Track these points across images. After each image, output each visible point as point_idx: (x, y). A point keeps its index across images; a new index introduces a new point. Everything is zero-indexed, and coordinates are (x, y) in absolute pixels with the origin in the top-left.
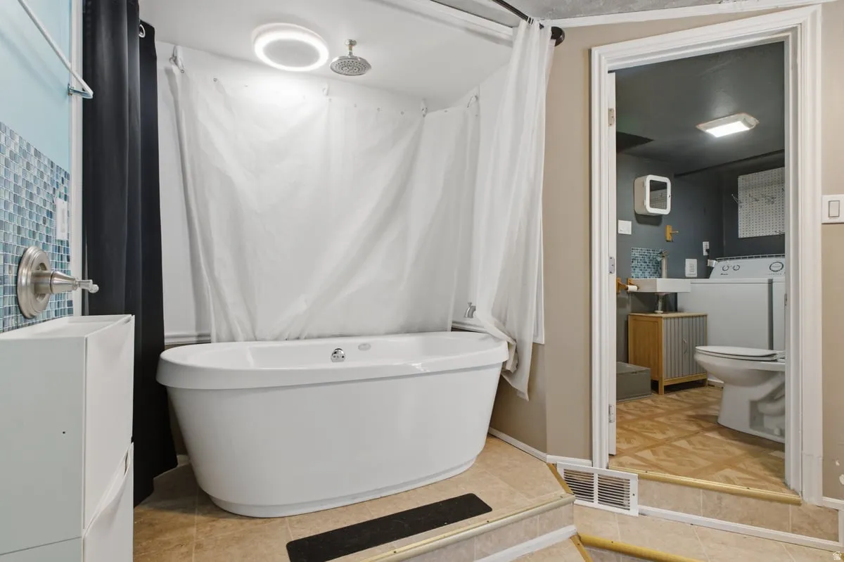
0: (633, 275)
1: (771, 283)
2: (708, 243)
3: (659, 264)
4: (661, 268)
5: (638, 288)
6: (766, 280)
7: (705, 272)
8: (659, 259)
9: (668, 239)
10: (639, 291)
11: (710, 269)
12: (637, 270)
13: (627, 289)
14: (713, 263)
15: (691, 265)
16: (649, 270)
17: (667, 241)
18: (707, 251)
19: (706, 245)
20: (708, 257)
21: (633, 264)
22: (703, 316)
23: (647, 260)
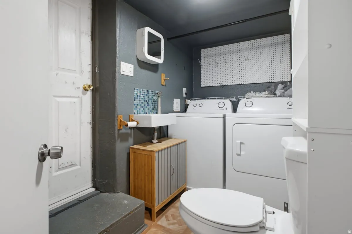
0: (135, 111)
1: (224, 117)
2: (186, 89)
3: (156, 102)
4: (157, 105)
5: (137, 124)
6: (221, 115)
7: (184, 108)
8: (155, 98)
9: (163, 84)
10: (139, 126)
11: (187, 106)
12: (139, 107)
13: (127, 125)
14: (188, 102)
15: (177, 103)
16: (148, 107)
17: (162, 85)
18: (186, 94)
19: (185, 90)
20: (186, 98)
21: (135, 102)
22: (184, 142)
23: (147, 99)
